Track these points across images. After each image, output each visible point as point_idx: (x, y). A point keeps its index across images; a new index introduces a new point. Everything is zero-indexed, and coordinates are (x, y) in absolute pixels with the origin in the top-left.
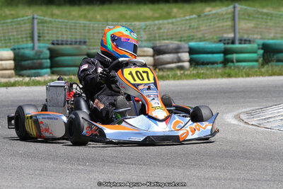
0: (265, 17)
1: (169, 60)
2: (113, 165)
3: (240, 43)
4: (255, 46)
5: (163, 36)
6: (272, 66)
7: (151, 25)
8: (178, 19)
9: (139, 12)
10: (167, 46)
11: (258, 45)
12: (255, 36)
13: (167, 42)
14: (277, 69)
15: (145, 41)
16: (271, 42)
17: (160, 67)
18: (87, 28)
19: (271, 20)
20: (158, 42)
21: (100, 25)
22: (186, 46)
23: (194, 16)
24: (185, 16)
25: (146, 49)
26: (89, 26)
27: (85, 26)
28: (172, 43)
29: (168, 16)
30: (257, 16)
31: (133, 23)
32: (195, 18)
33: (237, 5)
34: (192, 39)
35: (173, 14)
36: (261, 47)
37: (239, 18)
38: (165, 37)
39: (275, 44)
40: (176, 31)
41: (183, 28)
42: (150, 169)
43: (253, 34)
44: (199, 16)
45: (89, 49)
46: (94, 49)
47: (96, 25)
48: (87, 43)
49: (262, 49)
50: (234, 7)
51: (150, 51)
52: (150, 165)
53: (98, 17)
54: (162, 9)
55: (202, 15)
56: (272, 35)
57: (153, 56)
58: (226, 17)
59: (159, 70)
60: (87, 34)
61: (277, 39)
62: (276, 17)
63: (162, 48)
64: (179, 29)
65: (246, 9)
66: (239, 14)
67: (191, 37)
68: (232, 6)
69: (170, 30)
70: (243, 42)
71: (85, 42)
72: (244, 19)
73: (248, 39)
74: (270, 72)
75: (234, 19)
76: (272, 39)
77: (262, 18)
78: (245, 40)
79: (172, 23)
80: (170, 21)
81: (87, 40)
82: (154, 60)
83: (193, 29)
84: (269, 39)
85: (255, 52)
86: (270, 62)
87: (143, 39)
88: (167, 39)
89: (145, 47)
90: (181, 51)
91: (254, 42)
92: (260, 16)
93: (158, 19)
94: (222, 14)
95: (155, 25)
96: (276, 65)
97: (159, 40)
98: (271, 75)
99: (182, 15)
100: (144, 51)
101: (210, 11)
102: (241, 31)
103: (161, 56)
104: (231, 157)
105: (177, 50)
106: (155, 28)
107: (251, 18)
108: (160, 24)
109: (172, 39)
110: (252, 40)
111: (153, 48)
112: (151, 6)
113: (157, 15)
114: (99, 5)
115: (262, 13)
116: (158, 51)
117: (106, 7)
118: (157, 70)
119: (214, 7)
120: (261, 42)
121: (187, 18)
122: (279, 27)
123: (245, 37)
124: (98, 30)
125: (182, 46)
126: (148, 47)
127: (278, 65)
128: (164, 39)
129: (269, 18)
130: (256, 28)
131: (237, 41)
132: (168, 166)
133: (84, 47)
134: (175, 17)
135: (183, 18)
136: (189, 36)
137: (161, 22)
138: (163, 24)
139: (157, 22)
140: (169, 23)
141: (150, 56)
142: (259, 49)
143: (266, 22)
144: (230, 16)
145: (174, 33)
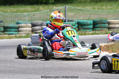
0: (78, 11)
1: (38, 29)
2: (13, 74)
3: (68, 22)
4: (74, 23)
5: (35, 19)
6: (81, 31)
7: (30, 14)
8: (42, 12)
9: (26, 9)
10: (37, 23)
11: (76, 22)
12: (75, 19)
13: (37, 21)
14: (83, 33)
15: (28, 21)
16: (81, 21)
17: (34, 32)
18: (3, 16)
19: (81, 12)
20: (33, 21)
21: (9, 14)
22: (45, 23)
23: (49, 10)
24: (45, 10)
25: (28, 24)
26: (4, 15)
27: (2, 15)
28: (39, 22)
29: (38, 10)
30: (75, 10)
31: (23, 14)
32: (49, 11)
33: (66, 6)
34: (48, 20)
35: (40, 10)
36: (77, 23)
37: (67, 11)
38: (36, 19)
39: (83, 22)
40: (40, 17)
41: (44, 16)
42: (29, 75)
43: (74, 18)
44: (51, 10)
45: (4, 24)
46: (6, 24)
47: (7, 14)
48: (3, 22)
49: (77, 24)
50: (65, 7)
51: (30, 25)
52: (29, 74)
53: (8, 11)
54: (35, 7)
55: (52, 10)
56: (81, 18)
57: (32, 27)
58: (62, 11)
59: (34, 33)
60: (3, 18)
61: (83, 20)
62: (83, 11)
63: (35, 24)
64: (42, 16)
65: (70, 7)
66: (67, 10)
67: (47, 19)
68: (64, 6)
69: (38, 16)
70: (69, 21)
71: (2, 22)
72: (69, 12)
73: (71, 20)
74: (80, 34)
75: (65, 12)
76: (81, 20)
77: (77, 11)
78: (70, 21)
79: (39, 13)
80: (38, 12)
81: (3, 21)
82: (32, 29)
83: (48, 16)
84: (80, 20)
85: (74, 26)
86: (80, 29)
87: (27, 20)
88: (37, 20)
89: (28, 23)
90: (43, 25)
91: (74, 21)
92: (76, 10)
93: (34, 11)
94: (60, 9)
95: (32, 14)
96: (83, 31)
97: (34, 20)
98: (81, 35)
99: (44, 10)
100: (28, 25)
101: (56, 8)
102: (68, 17)
103: (35, 27)
104: (64, 70)
105: (41, 25)
106: (32, 16)
107: (72, 11)
108: (34, 14)
109: (39, 20)
110: (73, 20)
111: (31, 24)
112: (31, 6)
113: (33, 10)
114: (9, 6)
115: (77, 9)
116: (33, 25)
117: (12, 6)
118: (33, 33)
119: (57, 6)
120: (77, 21)
121: (45, 11)
122: (84, 15)
123: (70, 19)
124: (8, 16)
125: (44, 23)
126: (29, 23)
127: (84, 31)
128: (35, 20)
129: (80, 11)
130: (75, 15)
131: (67, 21)
132: (37, 74)
133: (2, 24)
134: (41, 11)
135: (44, 11)
136: (46, 19)
137: (34, 13)
138: (35, 14)
139: (33, 13)
140: (38, 13)
141: (30, 27)
142: (76, 24)
143: (79, 13)
144: (63, 10)
145: (40, 18)
